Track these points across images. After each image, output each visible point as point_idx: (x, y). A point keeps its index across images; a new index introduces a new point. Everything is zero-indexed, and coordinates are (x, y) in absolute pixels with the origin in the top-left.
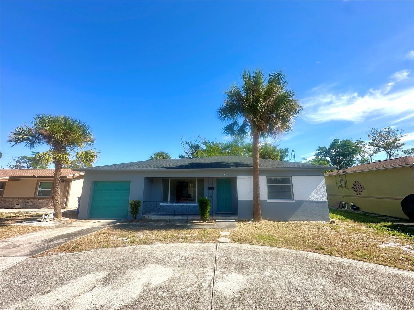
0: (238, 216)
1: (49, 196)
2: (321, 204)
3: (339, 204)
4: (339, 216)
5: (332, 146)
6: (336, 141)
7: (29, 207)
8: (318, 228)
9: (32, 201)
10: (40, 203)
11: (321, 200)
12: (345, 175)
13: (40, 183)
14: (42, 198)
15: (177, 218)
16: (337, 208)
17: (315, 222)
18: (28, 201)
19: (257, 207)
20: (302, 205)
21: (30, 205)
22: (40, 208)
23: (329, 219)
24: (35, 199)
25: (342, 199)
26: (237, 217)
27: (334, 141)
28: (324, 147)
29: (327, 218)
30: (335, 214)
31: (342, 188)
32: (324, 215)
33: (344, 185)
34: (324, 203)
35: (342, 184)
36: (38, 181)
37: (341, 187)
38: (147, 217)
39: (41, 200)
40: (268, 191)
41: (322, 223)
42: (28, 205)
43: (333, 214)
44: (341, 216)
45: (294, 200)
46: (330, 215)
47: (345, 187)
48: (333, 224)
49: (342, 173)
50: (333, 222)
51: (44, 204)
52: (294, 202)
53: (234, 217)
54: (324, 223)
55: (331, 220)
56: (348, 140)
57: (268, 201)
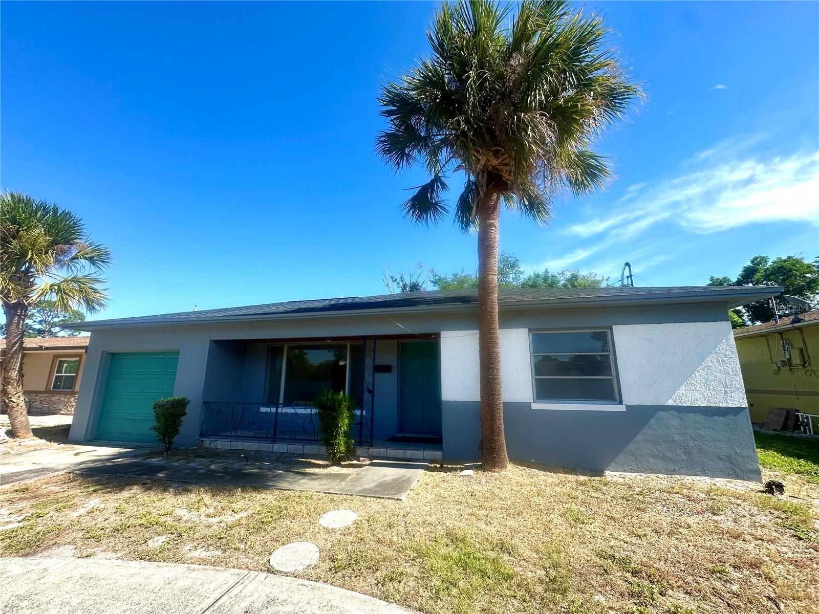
0: (442, 450)
1: (71, 389)
2: (721, 418)
3: (782, 419)
4: (795, 462)
5: (748, 274)
6: (758, 261)
7: (36, 411)
8: (715, 514)
9: (42, 399)
10: (55, 404)
11: (721, 405)
12: (799, 329)
13: (60, 361)
14: (58, 393)
15: (276, 448)
16: (776, 430)
17: (703, 482)
18: (35, 399)
19: (492, 424)
20: (653, 421)
21: (37, 408)
22: (54, 414)
23: (759, 472)
24: (47, 395)
25: (791, 403)
26: (438, 454)
27: (752, 262)
28: (724, 278)
29: (751, 467)
30: (776, 454)
31: (791, 370)
32: (739, 459)
33: (796, 360)
34: (735, 415)
35: (789, 360)
36: (56, 357)
37: (788, 368)
38: (207, 442)
39: (56, 398)
40: (536, 375)
41: (732, 485)
42: (33, 407)
43: (770, 452)
44: (802, 461)
45: (621, 403)
46: (761, 454)
47: (803, 366)
48: (777, 494)
49: (791, 326)
50: (774, 487)
51: (61, 407)
52: (622, 408)
53: (429, 454)
54: (739, 486)
55: (767, 475)
56: (792, 257)
57: (536, 406)
